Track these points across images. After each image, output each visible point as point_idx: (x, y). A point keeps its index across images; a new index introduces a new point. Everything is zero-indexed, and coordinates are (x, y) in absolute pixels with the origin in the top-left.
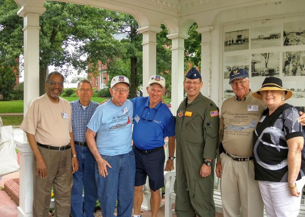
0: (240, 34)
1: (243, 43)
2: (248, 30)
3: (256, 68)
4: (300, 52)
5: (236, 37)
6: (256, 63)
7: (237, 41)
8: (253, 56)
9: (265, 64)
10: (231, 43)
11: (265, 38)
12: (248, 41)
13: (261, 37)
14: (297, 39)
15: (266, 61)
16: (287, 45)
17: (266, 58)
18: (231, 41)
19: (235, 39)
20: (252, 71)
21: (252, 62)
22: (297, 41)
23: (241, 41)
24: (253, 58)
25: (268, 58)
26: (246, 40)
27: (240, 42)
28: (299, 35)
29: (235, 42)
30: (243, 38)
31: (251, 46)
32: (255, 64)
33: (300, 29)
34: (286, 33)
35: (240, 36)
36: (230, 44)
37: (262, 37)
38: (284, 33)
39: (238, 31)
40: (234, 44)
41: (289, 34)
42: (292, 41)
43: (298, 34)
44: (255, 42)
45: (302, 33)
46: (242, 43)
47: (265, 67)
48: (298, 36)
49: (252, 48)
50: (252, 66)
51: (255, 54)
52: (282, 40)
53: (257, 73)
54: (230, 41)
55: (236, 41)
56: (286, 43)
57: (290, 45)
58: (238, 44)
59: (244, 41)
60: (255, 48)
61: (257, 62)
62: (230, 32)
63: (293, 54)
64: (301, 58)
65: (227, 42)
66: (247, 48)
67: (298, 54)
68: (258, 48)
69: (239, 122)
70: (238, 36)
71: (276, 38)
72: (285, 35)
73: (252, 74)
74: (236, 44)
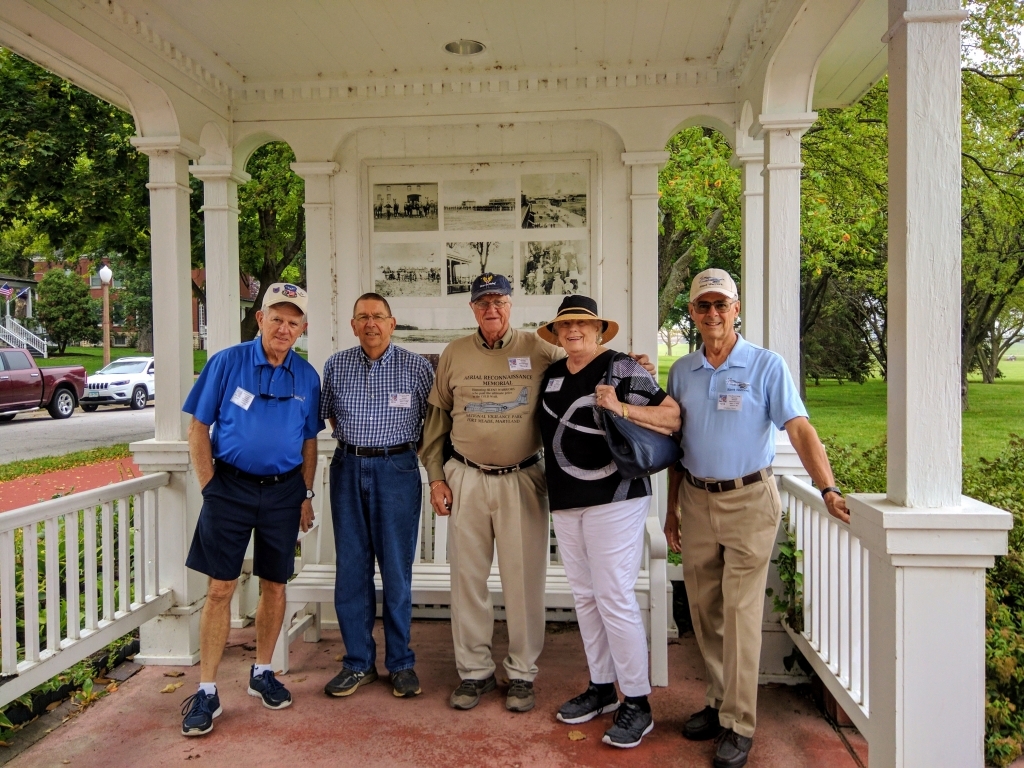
0: (414, 191)
1: (424, 213)
2: (436, 184)
3: (458, 275)
4: (561, 243)
5: (406, 200)
6: (458, 263)
7: (408, 208)
8: (451, 247)
10: (392, 211)
11: (479, 208)
12: (436, 211)
13: (468, 205)
14: (552, 214)
15: (481, 259)
16: (530, 226)
17: (481, 254)
18: (392, 205)
19: (402, 202)
20: (449, 282)
21: (448, 261)
22: (553, 218)
23: (417, 209)
24: (451, 252)
25: (487, 254)
26: (430, 209)
27: (414, 212)
28: (558, 206)
29: (401, 210)
30: (423, 202)
31: (445, 224)
32: (456, 267)
33: (559, 191)
34: (527, 198)
35: (415, 198)
36: (389, 215)
37: (472, 205)
38: (524, 198)
39: (409, 185)
40: (401, 215)
41: (534, 202)
42: (541, 217)
43: (555, 202)
44: (454, 214)
45: (564, 201)
46: (421, 215)
48: (555, 208)
49: (446, 229)
50: (448, 269)
51: (455, 243)
52: (517, 214)
53: (462, 287)
54: (389, 206)
55: (405, 209)
56: (529, 221)
57: (537, 226)
58: (411, 216)
59: (425, 211)
60: (454, 229)
61: (461, 262)
62: (389, 185)
63: (544, 247)
64: (562, 257)
65: (380, 209)
66: (435, 227)
67: (557, 249)
68: (461, 229)
69: (494, 395)
70: (409, 197)
71: (504, 209)
72: (525, 202)
73: (449, 288)
74: (405, 215)
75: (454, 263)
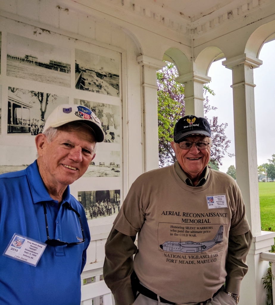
3: (19, 117)
6: (20, 107)
8: (13, 91)
9: (41, 114)
11: (40, 65)
13: (30, 59)
14: (97, 83)
15: (41, 106)
16: (82, 88)
17: (41, 102)
20: (9, 122)
21: (9, 103)
22: (98, 86)
24: (12, 95)
25: (47, 103)
28: (101, 78)
31: (7, 70)
32: (18, 110)
33: (102, 68)
34: (80, 67)
37: (35, 60)
38: (77, 66)
41: (85, 71)
42: (90, 84)
43: (99, 75)
44: (17, 63)
45: (105, 76)
47: (39, 118)
48: (99, 79)
49: (8, 74)
50: (9, 111)
51: (17, 89)
52: (72, 77)
53: (22, 128)
56: (80, 84)
57: (87, 89)
60: (16, 77)
61: (22, 106)
63: (92, 105)
67: (101, 108)
68: (23, 78)
69: (194, 234)
71: (62, 70)
72: (78, 69)
73: (9, 128)
75: (15, 106)
